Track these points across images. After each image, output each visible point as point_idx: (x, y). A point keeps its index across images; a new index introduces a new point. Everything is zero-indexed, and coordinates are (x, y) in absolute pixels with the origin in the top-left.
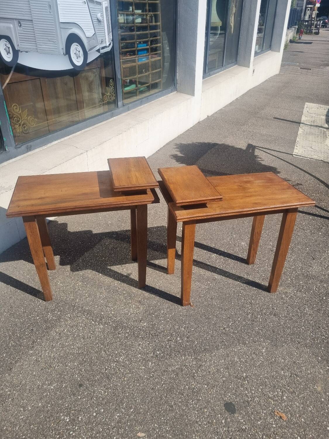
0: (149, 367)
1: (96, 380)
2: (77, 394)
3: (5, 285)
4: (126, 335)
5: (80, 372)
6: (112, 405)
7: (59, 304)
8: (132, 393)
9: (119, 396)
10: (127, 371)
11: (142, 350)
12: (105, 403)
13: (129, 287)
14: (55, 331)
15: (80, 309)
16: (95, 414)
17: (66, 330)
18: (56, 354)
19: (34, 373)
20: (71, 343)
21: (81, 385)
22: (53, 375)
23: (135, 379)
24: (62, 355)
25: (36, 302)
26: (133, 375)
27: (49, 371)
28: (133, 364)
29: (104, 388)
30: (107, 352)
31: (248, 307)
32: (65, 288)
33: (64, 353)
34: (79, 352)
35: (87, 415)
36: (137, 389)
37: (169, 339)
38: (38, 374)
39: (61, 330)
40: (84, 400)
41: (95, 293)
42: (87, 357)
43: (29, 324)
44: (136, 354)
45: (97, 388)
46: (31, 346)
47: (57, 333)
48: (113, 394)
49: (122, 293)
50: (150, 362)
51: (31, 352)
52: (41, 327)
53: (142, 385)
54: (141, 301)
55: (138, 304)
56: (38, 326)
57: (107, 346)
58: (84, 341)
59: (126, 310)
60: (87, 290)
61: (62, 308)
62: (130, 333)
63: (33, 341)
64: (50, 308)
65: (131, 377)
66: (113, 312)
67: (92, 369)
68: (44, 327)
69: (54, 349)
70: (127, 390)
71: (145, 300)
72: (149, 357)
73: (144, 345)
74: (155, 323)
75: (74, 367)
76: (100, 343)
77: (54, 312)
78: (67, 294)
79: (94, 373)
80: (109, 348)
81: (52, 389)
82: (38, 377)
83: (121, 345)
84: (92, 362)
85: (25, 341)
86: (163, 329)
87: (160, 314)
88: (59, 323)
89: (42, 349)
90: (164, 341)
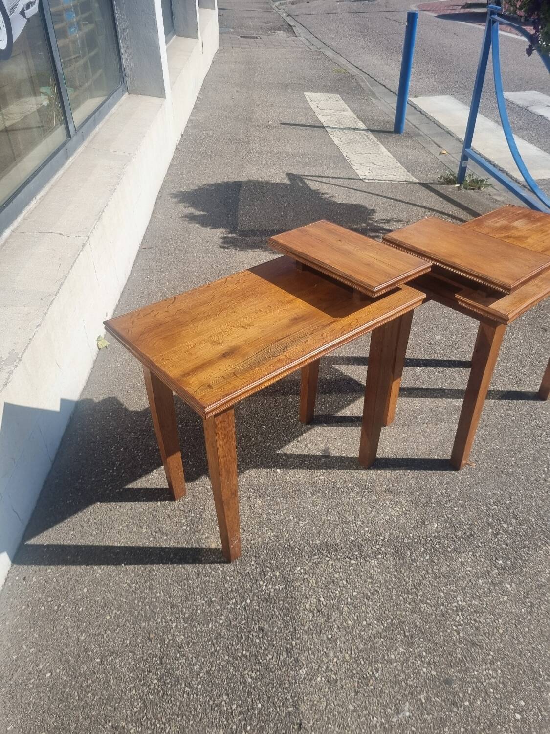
0: (512, 592)
1: (461, 659)
2: (457, 700)
3: (112, 567)
4: (427, 558)
5: (423, 659)
6: (528, 685)
7: (262, 557)
8: (533, 648)
9: (520, 664)
10: (489, 616)
11: (475, 571)
12: (514, 687)
13: (347, 473)
14: (304, 610)
15: (307, 549)
16: (518, 717)
17: (322, 599)
18: (351, 650)
19: (351, 707)
20: (356, 618)
21: (448, 682)
22: (387, 692)
23: (514, 622)
24: (362, 646)
25: (213, 573)
26: (505, 618)
27: (372, 687)
28: (485, 600)
29: (487, 664)
30: (428, 601)
31: (541, 434)
34: (386, 625)
35: (509, 726)
36: (533, 637)
37: (493, 532)
38: (359, 705)
39: (312, 602)
40: (479, 703)
41: (304, 508)
42: (407, 628)
43: (244, 622)
44: (474, 582)
45: (477, 671)
46: (290, 660)
47: (312, 612)
48: (510, 667)
49: (348, 489)
50: (506, 583)
51: (303, 672)
52: (272, 614)
53: (532, 627)
54: (389, 488)
55: (392, 497)
56: (266, 617)
57: (418, 592)
58: (372, 601)
59: (382, 515)
60: (284, 508)
61: (272, 562)
62: (429, 552)
63: (285, 650)
64: (252, 572)
65: (504, 623)
66: (367, 529)
67: (436, 644)
68: (278, 613)
69: (338, 644)
70: (520, 647)
71: (396, 485)
72: (495, 576)
73: (469, 561)
74: (448, 517)
75: (405, 658)
76: (402, 593)
77: (267, 577)
78: (256, 531)
79: (445, 648)
80: (423, 593)
81: (409, 717)
82: (364, 709)
83: (435, 578)
84: (423, 631)
85: (271, 657)
86: (469, 521)
87: (440, 497)
88: (297, 593)
89: (318, 656)
90: (489, 540)
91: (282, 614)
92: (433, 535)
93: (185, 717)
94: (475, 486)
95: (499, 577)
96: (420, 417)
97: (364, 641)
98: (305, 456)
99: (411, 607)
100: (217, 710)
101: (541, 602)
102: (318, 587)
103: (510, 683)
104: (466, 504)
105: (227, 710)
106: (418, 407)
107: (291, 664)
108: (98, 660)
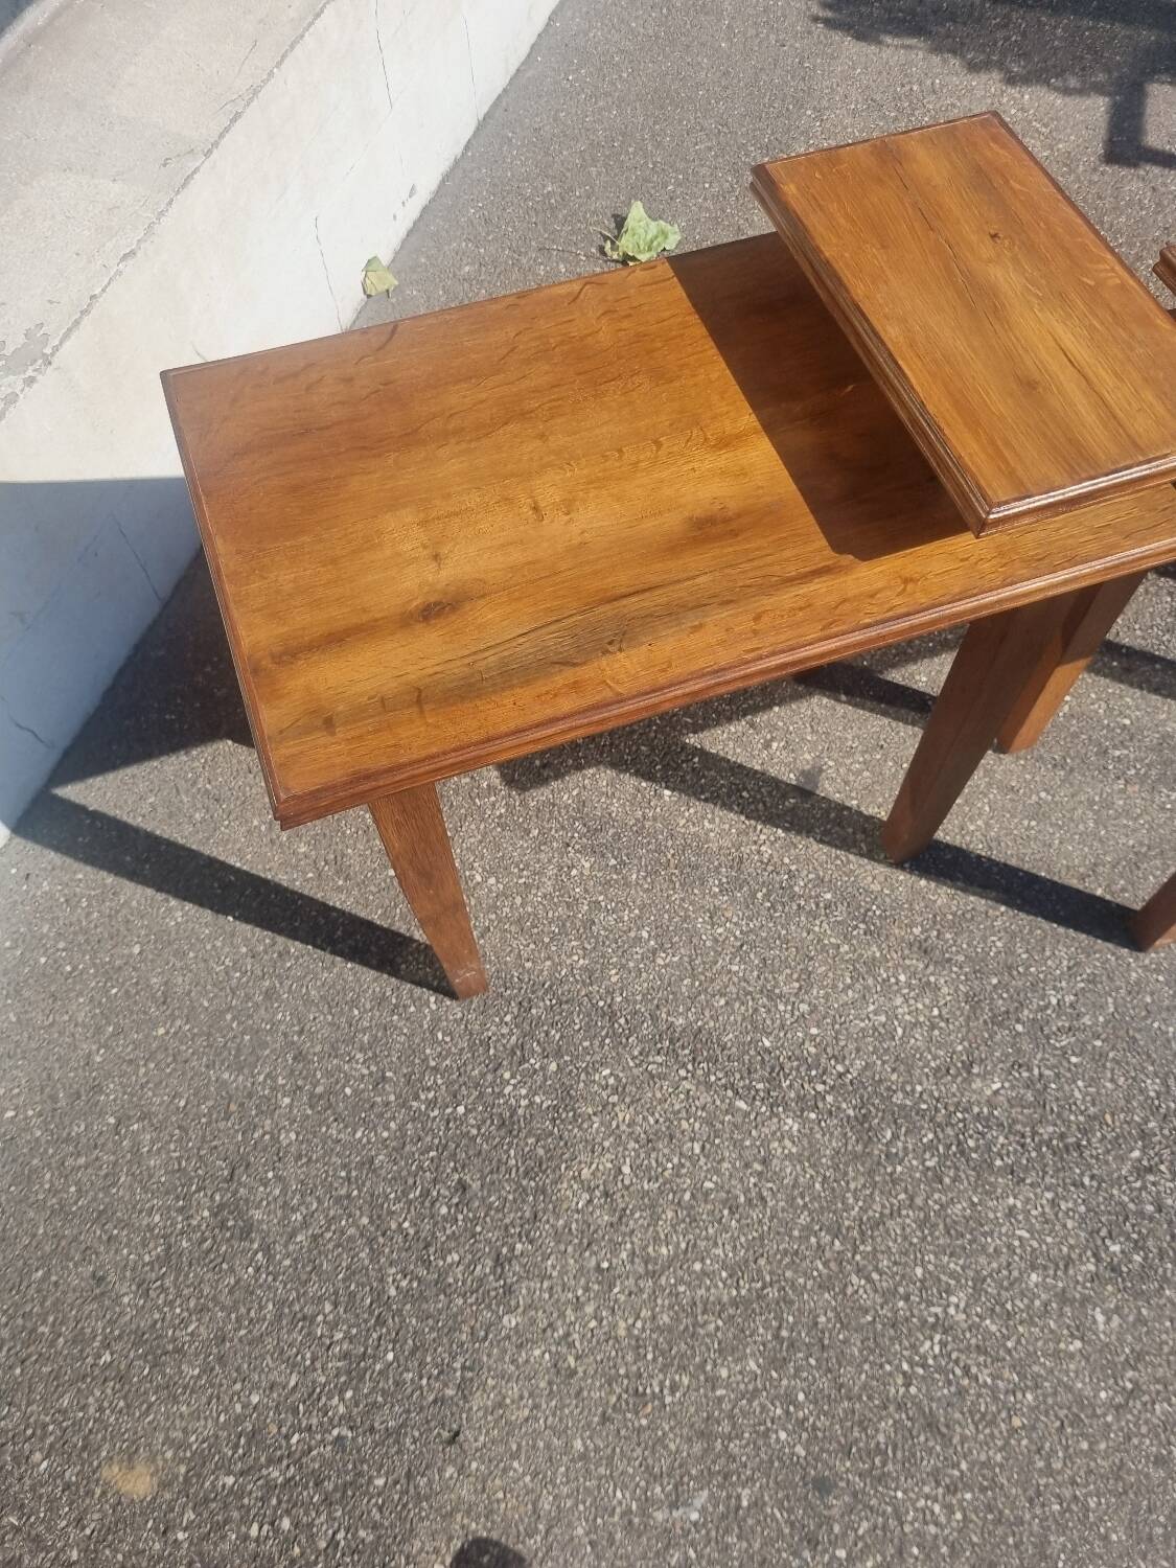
0: (1102, 1336)
1: (883, 1446)
2: (823, 1536)
3: (207, 915)
4: (928, 1164)
5: (792, 1409)
7: (534, 1011)
8: (1075, 1497)
9: (1020, 1521)
10: (1006, 1374)
11: (1035, 1244)
13: (837, 857)
14: (574, 1178)
15: (646, 1029)
17: (626, 1170)
18: (638, 1317)
19: (578, 1445)
20: (683, 1246)
21: (823, 1486)
22: (672, 1447)
23: (1062, 1414)
24: (666, 1319)
25: (412, 1009)
26: (1045, 1396)
27: (644, 1422)
28: (1021, 1329)
29: (938, 1483)
30: (875, 1276)
32: (518, 900)
33: (671, 1307)
34: (743, 1292)
36: (1090, 1472)
37: (1139, 1160)
38: (597, 1450)
39: (601, 1167)
41: (685, 919)
42: (791, 1319)
43: (432, 1154)
44: (1016, 1273)
45: (905, 1492)
46: (495, 1285)
47: (591, 1190)
48: (990, 1517)
49: (817, 905)
50: (1098, 1309)
51: (510, 1321)
52: (499, 1161)
53: (1103, 1446)
54: (926, 940)
55: (921, 966)
56: (484, 1161)
57: (863, 1242)
58: (738, 1221)
59: (872, 1008)
60: (638, 902)
61: (553, 1032)
62: (941, 1150)
63: (493, 1254)
64: (498, 1040)
65: (1037, 1407)
66: (814, 1031)
67: (842, 1386)
68: (514, 1162)
69: (616, 1290)
70: (1042, 1481)
71: (948, 936)
72: (1080, 1278)
73: (1034, 1212)
74: (1041, 1075)
75: (751, 1387)
76: (821, 1230)
77: (526, 1065)
78: (547, 940)
79: (857, 1406)
80: (874, 1249)
81: (695, 1524)
82: (604, 1462)
83: (921, 1224)
84: (826, 1342)
85: (456, 1257)
86: (1094, 1105)
87: (1049, 1012)
88: (576, 1130)
89: (558, 1300)
90: (1119, 1178)
91: (521, 1169)
92: (976, 1110)
93: (233, 1316)
94: (1164, 1015)
95: (1089, 1285)
96: (1117, 753)
97: (676, 1308)
98: (752, 774)
99: (825, 1271)
100: (302, 1328)
101: (1163, 1395)
102: (630, 1134)
103: (968, 1554)
104: (1111, 1055)
105: (320, 1338)
106: (1127, 722)
107: (493, 1294)
108: (112, 1121)
